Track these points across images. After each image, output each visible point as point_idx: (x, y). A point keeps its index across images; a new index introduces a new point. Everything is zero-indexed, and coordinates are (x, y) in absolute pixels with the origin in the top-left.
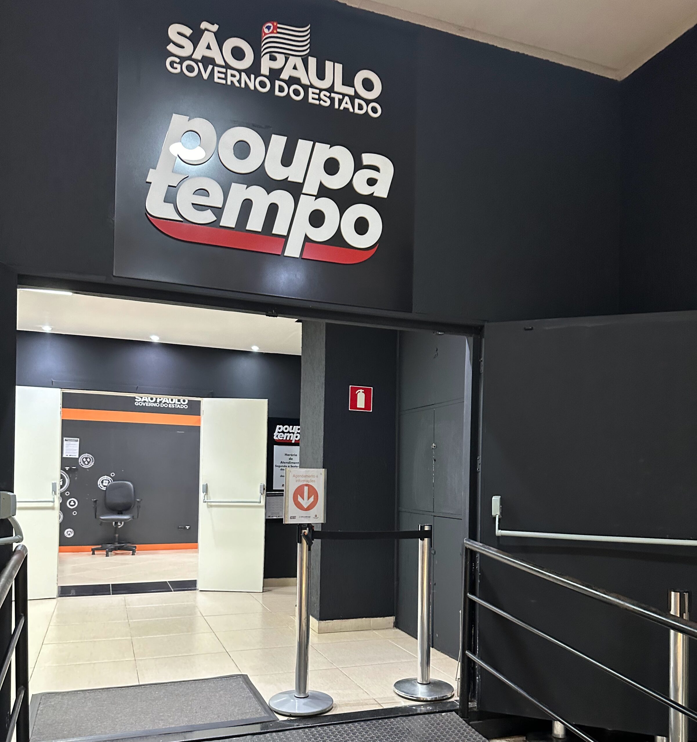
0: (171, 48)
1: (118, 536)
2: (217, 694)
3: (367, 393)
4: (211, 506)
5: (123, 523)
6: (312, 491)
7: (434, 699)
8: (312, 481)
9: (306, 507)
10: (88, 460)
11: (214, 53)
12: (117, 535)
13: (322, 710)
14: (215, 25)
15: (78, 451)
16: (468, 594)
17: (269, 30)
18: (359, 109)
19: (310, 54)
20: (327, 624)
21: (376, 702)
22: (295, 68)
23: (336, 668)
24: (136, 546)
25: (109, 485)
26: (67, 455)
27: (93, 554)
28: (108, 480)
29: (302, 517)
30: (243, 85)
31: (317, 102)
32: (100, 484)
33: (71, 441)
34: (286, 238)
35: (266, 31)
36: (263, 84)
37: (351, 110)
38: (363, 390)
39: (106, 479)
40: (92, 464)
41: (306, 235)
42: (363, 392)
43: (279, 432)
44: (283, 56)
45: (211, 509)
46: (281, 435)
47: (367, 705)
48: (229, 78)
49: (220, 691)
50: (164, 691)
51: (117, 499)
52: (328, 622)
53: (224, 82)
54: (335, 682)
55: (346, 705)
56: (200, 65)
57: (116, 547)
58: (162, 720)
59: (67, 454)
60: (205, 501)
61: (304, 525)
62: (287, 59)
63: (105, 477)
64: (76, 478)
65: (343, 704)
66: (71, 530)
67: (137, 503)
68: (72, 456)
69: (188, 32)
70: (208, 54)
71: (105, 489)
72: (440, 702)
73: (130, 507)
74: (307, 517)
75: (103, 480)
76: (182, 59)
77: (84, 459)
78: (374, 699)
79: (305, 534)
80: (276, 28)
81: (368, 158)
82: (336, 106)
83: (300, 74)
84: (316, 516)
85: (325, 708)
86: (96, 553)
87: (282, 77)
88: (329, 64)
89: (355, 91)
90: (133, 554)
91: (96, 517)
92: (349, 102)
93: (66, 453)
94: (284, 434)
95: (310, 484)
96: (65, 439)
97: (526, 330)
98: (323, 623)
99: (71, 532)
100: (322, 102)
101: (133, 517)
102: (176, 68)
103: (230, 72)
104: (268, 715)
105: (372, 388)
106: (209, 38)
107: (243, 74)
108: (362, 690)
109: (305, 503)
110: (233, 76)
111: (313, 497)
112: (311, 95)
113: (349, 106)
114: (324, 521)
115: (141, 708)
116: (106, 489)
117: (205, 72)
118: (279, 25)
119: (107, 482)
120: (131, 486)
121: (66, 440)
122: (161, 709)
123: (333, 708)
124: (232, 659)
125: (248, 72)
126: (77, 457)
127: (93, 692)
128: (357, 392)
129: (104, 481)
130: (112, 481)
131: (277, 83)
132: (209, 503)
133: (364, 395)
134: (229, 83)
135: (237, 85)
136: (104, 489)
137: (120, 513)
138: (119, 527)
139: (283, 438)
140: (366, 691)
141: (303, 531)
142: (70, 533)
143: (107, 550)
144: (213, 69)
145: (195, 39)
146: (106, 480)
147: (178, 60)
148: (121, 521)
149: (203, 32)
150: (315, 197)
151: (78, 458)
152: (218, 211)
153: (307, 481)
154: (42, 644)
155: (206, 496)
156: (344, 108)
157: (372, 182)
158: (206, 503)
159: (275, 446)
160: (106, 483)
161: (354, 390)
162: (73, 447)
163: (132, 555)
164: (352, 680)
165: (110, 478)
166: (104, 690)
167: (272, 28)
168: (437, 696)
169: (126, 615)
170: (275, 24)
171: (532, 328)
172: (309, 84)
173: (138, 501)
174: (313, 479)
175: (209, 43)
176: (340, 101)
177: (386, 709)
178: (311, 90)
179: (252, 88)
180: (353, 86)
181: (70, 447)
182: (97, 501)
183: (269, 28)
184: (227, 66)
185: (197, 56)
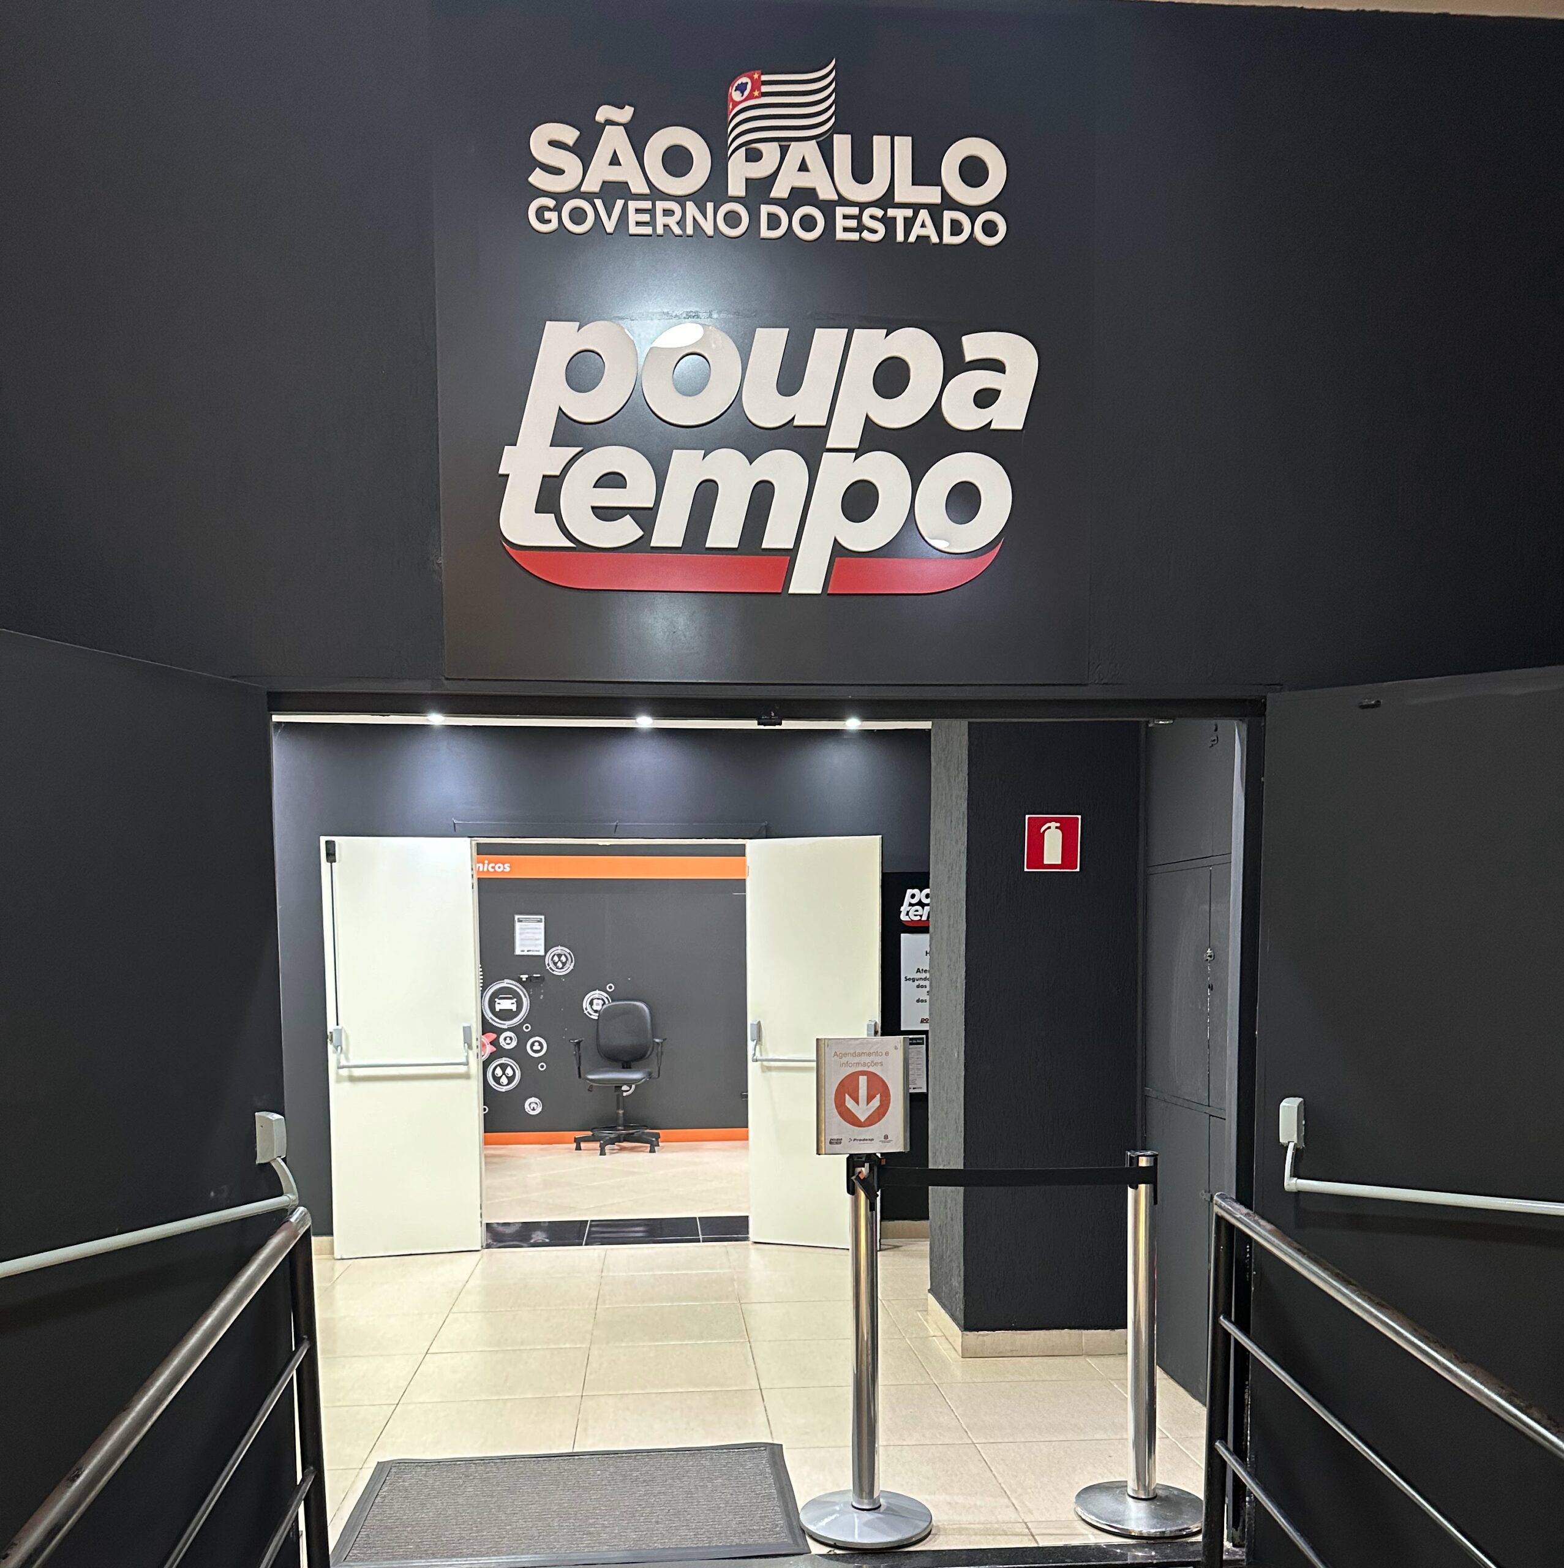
0: (538, 178)
1: (624, 1114)
2: (709, 1485)
3: (1067, 829)
4: (769, 1069)
5: (633, 1086)
6: (878, 1087)
7: (1158, 1535)
8: (875, 1064)
9: (863, 1120)
10: (563, 959)
11: (628, 173)
12: (621, 1112)
13: (901, 1541)
14: (627, 107)
15: (542, 942)
16: (1221, 1318)
17: (742, 93)
18: (952, 234)
19: (837, 129)
20: (980, 1338)
21: (1027, 1530)
22: (803, 167)
23: (970, 1442)
24: (659, 1134)
25: (605, 1009)
26: (523, 951)
27: (578, 1148)
28: (602, 999)
29: (855, 1140)
30: (690, 230)
31: (855, 236)
32: (588, 1008)
33: (527, 920)
34: (791, 554)
35: (736, 96)
36: (732, 219)
37: (935, 239)
38: (1056, 822)
39: (597, 996)
40: (570, 967)
41: (835, 539)
42: (1057, 828)
43: (911, 905)
44: (776, 145)
45: (769, 1073)
46: (917, 911)
47: (1006, 1535)
48: (661, 220)
49: (717, 1478)
50: (612, 1469)
51: (621, 1039)
52: (983, 1335)
53: (648, 230)
54: (956, 1475)
55: (961, 1531)
56: (598, 203)
57: (620, 1135)
58: (589, 1533)
59: (523, 949)
60: (755, 1057)
61: (858, 1158)
62: (784, 151)
63: (597, 993)
64: (542, 997)
65: (954, 1529)
66: (537, 1100)
67: (656, 1045)
68: (533, 951)
69: (570, 135)
70: (615, 174)
71: (596, 1018)
72: (1170, 1541)
73: (644, 1055)
74: (867, 1140)
75: (592, 1000)
76: (561, 198)
77: (556, 956)
78: (1026, 1523)
79: (859, 1178)
80: (757, 84)
81: (974, 346)
82: (900, 237)
83: (817, 180)
84: (886, 1137)
85: (907, 1536)
86: (583, 1145)
87: (774, 194)
88: (880, 143)
89: (944, 192)
90: (652, 1151)
91: (580, 1076)
92: (929, 222)
93: (521, 945)
94: (923, 908)
95: (871, 1069)
96: (518, 919)
97: (1363, 707)
98: (972, 1335)
99: (536, 1103)
100: (866, 235)
101: (650, 1075)
102: (550, 221)
103: (661, 205)
104: (791, 1541)
105: (1079, 817)
106: (614, 140)
107: (690, 205)
108: (1006, 1500)
109: (862, 1111)
110: (668, 213)
111: (878, 1096)
112: (840, 223)
113: (930, 231)
114: (905, 1148)
115: (559, 1504)
116: (598, 1016)
117: (610, 218)
118: (764, 78)
119: (601, 1002)
120: (645, 1011)
121: (520, 921)
122: (594, 1509)
123: (930, 1536)
124: (765, 1407)
125: (699, 198)
126: (542, 953)
127: (484, 1463)
128: (1043, 829)
129: (595, 1001)
130: (610, 1001)
131: (765, 209)
132: (765, 1063)
133: (1059, 833)
134: (660, 230)
135: (677, 231)
136: (595, 1016)
137: (627, 1066)
138: (625, 1094)
139: (921, 916)
140: (1014, 1502)
141: (859, 1169)
142: (535, 1106)
143: (602, 1142)
144: (625, 207)
145: (584, 150)
146: (598, 999)
147: (551, 203)
148: (629, 1083)
149: (601, 127)
150: (854, 454)
151: (545, 956)
152: (646, 517)
153: (865, 1065)
154: (427, 1353)
155: (758, 1047)
156: (918, 237)
157: (985, 398)
158: (759, 1063)
159: (902, 935)
160: (598, 1004)
161: (1036, 825)
162: (534, 933)
163: (650, 1152)
164: (994, 1475)
165: (606, 995)
166: (504, 1461)
167: (749, 87)
168: (1170, 1529)
169: (596, 1295)
170: (756, 76)
171: (1378, 702)
172: (836, 197)
173: (658, 1043)
174: (878, 1059)
175: (615, 151)
176: (909, 223)
177: (1043, 1548)
178: (840, 211)
179: (710, 231)
180: (938, 182)
181: (528, 933)
182: (581, 1044)
183: (742, 88)
184: (655, 194)
185: (592, 185)
